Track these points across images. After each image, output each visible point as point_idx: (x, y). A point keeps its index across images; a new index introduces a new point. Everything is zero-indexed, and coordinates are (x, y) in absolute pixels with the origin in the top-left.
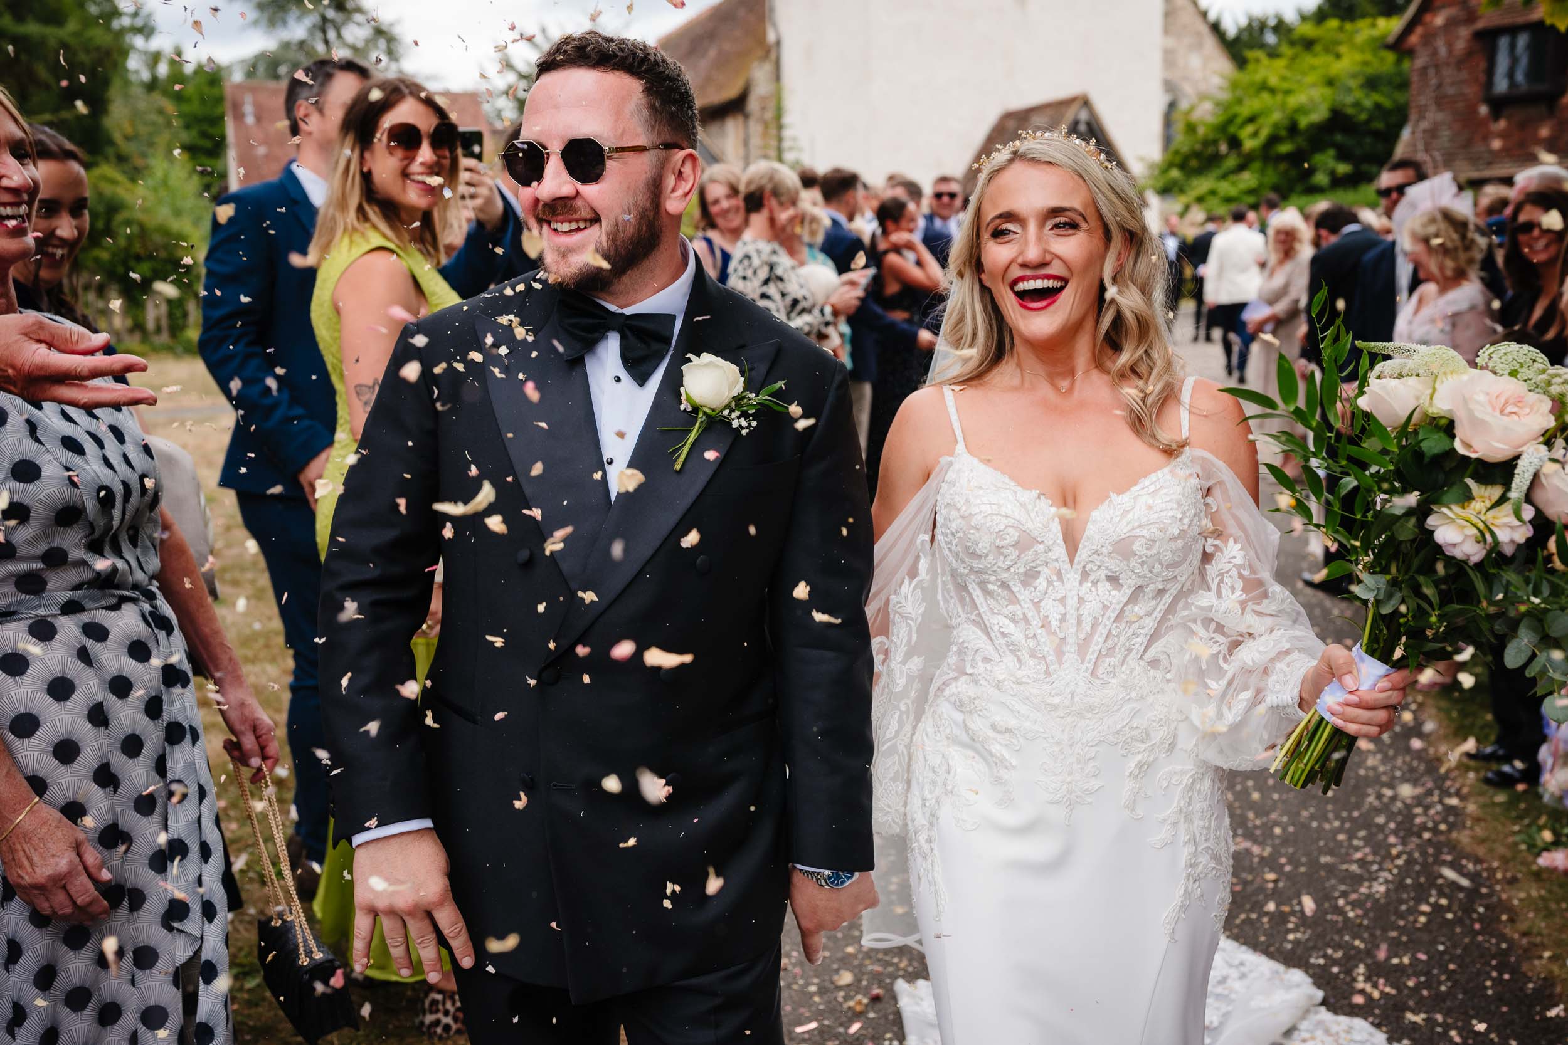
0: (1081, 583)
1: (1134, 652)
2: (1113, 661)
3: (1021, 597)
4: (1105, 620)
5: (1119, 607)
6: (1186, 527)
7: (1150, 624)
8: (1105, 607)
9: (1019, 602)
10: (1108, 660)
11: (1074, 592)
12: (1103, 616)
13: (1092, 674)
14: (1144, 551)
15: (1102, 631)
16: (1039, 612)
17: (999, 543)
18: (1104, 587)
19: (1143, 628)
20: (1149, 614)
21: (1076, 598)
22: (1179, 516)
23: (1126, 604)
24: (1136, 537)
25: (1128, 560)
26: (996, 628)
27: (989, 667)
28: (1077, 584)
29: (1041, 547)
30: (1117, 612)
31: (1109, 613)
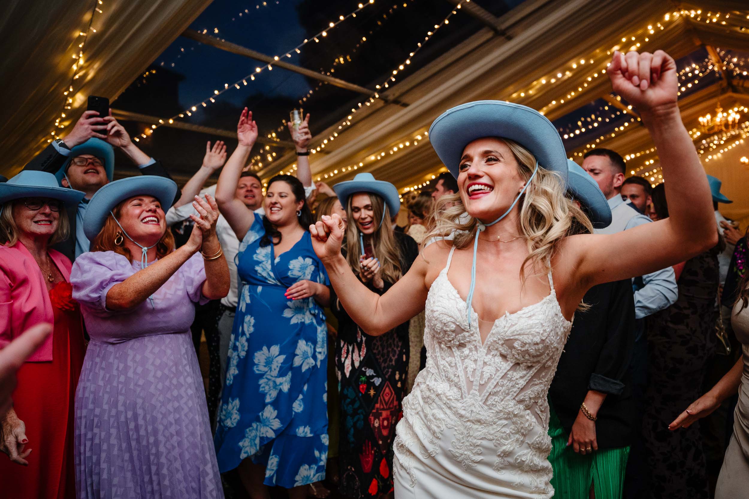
0: (486, 355)
1: (510, 395)
2: (497, 398)
3: (456, 355)
4: (496, 377)
5: (505, 371)
6: (544, 338)
7: (522, 382)
8: (497, 370)
9: (454, 357)
10: (494, 398)
11: (482, 359)
12: (495, 375)
13: (484, 403)
14: (520, 348)
15: (493, 382)
16: (463, 365)
17: (445, 328)
18: (498, 359)
19: (518, 384)
20: (521, 377)
21: (482, 362)
22: (542, 332)
23: (509, 370)
24: (516, 340)
25: (512, 350)
26: (442, 367)
27: (436, 383)
28: (484, 354)
29: (467, 334)
30: (503, 374)
31: (498, 374)
